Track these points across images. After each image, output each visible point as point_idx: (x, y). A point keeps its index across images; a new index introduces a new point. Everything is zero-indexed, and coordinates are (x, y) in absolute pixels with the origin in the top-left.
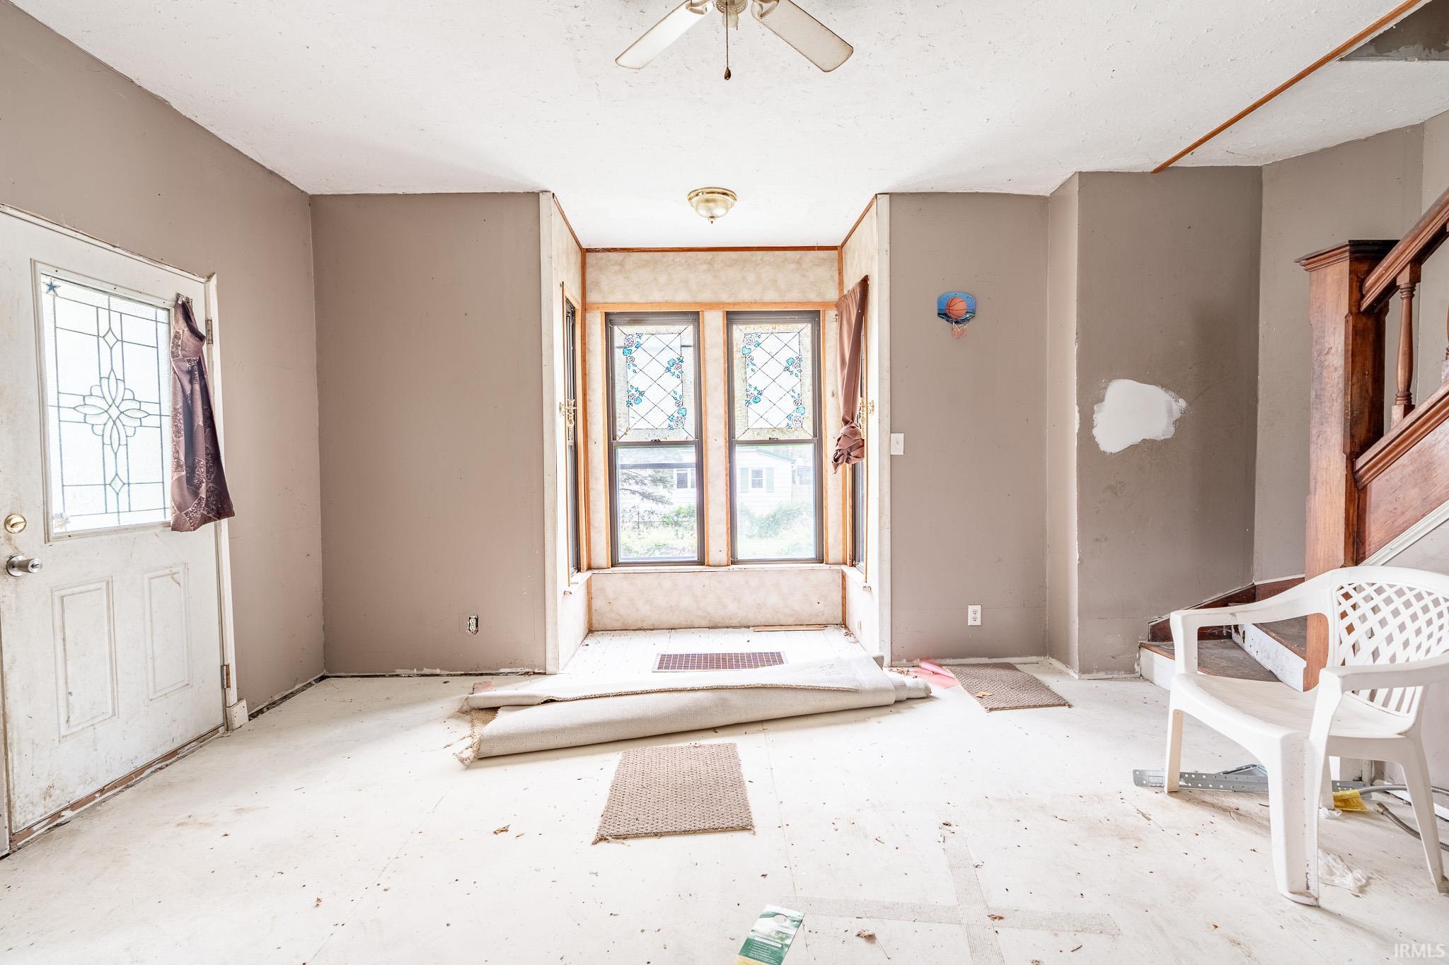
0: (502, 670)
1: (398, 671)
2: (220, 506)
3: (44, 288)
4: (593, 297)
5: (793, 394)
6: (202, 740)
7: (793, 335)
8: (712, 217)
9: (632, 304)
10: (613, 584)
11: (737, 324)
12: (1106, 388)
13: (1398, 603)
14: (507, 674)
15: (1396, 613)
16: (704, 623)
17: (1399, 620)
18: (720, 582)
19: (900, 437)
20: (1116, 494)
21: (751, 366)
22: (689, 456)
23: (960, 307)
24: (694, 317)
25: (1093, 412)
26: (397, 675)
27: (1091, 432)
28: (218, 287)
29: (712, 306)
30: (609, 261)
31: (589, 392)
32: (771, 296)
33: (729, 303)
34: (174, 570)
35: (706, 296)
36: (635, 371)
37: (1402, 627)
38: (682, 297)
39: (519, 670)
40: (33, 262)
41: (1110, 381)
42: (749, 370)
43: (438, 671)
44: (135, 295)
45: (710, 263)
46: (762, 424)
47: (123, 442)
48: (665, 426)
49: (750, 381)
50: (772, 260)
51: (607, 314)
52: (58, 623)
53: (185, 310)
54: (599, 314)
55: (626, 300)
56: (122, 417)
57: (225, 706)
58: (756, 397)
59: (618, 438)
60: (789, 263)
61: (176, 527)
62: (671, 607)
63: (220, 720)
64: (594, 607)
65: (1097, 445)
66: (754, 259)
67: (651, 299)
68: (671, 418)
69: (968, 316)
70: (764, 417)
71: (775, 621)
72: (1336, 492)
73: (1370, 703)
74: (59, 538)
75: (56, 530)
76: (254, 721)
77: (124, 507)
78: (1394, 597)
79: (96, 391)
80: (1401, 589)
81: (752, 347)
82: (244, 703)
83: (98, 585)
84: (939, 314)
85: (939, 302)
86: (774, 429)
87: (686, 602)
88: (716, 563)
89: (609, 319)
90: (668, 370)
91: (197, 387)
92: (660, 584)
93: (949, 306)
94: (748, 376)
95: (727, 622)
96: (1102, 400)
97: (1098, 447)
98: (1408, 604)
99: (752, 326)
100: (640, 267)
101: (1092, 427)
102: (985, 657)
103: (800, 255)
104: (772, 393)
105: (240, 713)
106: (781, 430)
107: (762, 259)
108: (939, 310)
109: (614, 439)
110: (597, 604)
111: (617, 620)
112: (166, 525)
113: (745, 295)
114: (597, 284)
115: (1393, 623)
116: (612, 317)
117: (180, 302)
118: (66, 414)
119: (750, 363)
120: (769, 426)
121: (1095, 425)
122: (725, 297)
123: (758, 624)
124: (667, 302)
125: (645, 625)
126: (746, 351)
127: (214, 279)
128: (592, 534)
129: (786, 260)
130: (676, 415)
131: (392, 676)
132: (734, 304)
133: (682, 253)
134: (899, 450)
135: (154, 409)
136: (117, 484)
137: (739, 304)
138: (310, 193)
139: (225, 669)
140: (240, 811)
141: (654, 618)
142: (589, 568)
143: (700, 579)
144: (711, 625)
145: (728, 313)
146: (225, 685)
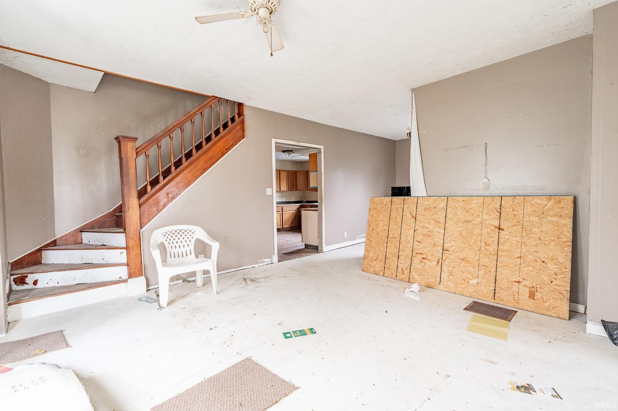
13: (176, 234)
15: (176, 236)
17: (178, 237)
37: (179, 239)
72: (136, 210)
73: (179, 258)
78: (175, 233)
80: (176, 230)
98: (178, 233)
115: (177, 239)
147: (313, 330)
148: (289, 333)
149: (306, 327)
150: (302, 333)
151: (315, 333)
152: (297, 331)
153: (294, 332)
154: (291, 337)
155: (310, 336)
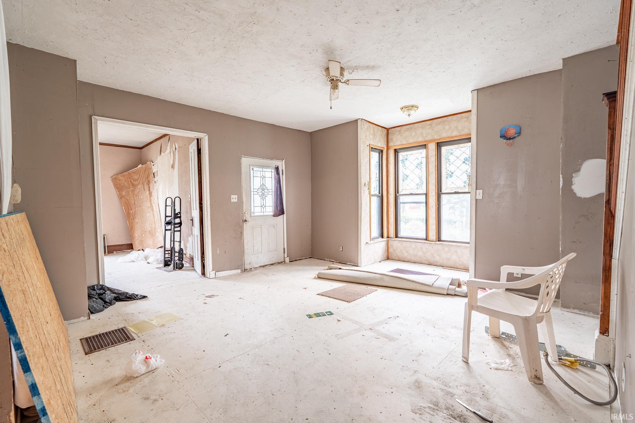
0: (348, 263)
1: (325, 259)
2: (282, 212)
3: (251, 169)
4: (391, 144)
5: (467, 173)
6: (279, 263)
7: (467, 147)
8: (409, 115)
9: (403, 144)
10: (395, 244)
11: (443, 146)
12: (581, 164)
14: (349, 264)
16: (426, 263)
18: (433, 248)
19: (480, 192)
20: (588, 219)
21: (449, 163)
22: (423, 198)
23: (512, 132)
24: (425, 146)
25: (572, 177)
26: (325, 260)
27: (571, 187)
28: (285, 162)
29: (431, 141)
30: (396, 131)
31: (389, 177)
32: (455, 133)
33: (437, 139)
34: (274, 225)
35: (429, 138)
36: (405, 169)
38: (420, 139)
39: (352, 264)
40: (250, 165)
41: (585, 160)
42: (448, 164)
43: (333, 261)
44: (267, 167)
45: (431, 125)
46: (453, 186)
47: (265, 198)
48: (416, 188)
49: (448, 169)
50: (456, 119)
51: (395, 150)
52: (252, 233)
53: (277, 169)
54: (392, 150)
55: (401, 144)
56: (265, 193)
57: (284, 258)
58: (451, 175)
59: (399, 193)
60: (463, 119)
61: (274, 216)
62: (415, 255)
63: (283, 260)
64: (389, 251)
65: (575, 194)
66: (448, 120)
67: (409, 142)
68: (417, 185)
69: (516, 135)
70: (454, 183)
71: (455, 266)
74: (253, 216)
75: (252, 215)
76: (290, 262)
77: (264, 211)
79: (260, 188)
81: (449, 155)
82: (288, 258)
83: (259, 226)
84: (501, 137)
85: (501, 131)
86: (458, 188)
87: (420, 253)
88: (431, 240)
89: (396, 151)
90: (417, 167)
91: (279, 185)
92: (411, 246)
93: (506, 132)
94: (447, 167)
95: (435, 264)
96: (579, 170)
97: (576, 195)
99: (449, 146)
100: (406, 131)
101: (572, 185)
102: (524, 293)
103: (468, 115)
104: (458, 173)
105: (287, 260)
106: (461, 188)
107: (451, 119)
108: (500, 135)
109: (398, 193)
110: (390, 250)
111: (397, 257)
112: (272, 215)
113: (445, 135)
114: (392, 139)
116: (397, 150)
117: (276, 167)
118: (255, 193)
119: (448, 162)
120: (456, 187)
121: (573, 183)
122: (436, 137)
123: (448, 266)
124: (415, 142)
125: (406, 260)
126: (447, 157)
127: (284, 160)
128: (389, 226)
129: (462, 117)
130: (419, 184)
131: (324, 260)
132: (439, 139)
133: (420, 123)
134: (479, 197)
135: (271, 191)
136: (263, 206)
137: (441, 139)
138: (310, 132)
139: (284, 249)
140: (273, 275)
141: (408, 258)
142: (388, 237)
143: (426, 246)
144: (429, 264)
145: (438, 143)
146: (284, 253)
147: (309, 317)
148: (328, 315)
149: (315, 319)
150: (318, 315)
151: (307, 315)
152: (322, 316)
153: (324, 315)
154: (326, 312)
155: (312, 313)
